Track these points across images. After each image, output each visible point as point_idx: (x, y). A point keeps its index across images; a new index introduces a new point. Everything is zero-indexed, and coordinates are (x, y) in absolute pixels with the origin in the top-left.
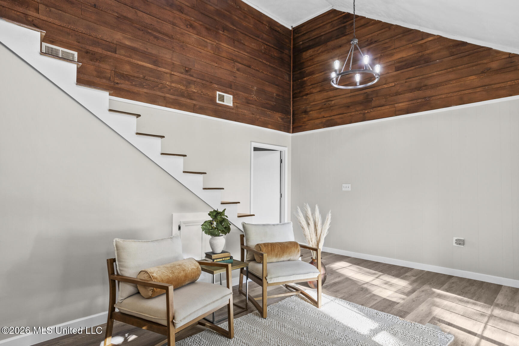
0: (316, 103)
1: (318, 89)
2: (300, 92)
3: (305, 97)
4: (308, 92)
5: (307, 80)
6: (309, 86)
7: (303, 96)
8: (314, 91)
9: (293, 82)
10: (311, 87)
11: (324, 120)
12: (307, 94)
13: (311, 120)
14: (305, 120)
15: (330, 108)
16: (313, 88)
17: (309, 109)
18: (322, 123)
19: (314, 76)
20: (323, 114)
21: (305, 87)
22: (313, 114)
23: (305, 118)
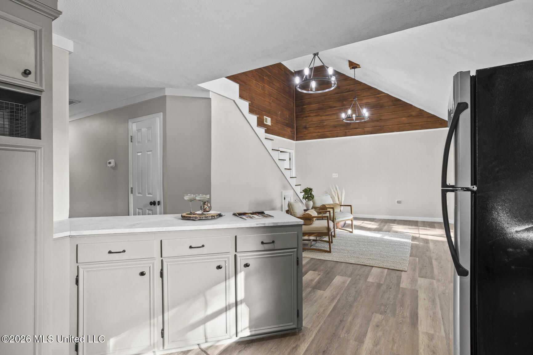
0: (313, 123)
1: (315, 114)
2: (301, 115)
3: (305, 118)
4: (307, 115)
5: (306, 107)
6: (308, 111)
7: (303, 117)
8: (312, 115)
9: (295, 107)
10: (309, 112)
11: (319, 134)
12: (306, 117)
13: (310, 133)
14: (305, 133)
15: (323, 127)
16: (311, 113)
17: (308, 126)
18: (317, 135)
19: (312, 106)
20: (318, 130)
21: (304, 112)
22: (312, 130)
23: (305, 131)
